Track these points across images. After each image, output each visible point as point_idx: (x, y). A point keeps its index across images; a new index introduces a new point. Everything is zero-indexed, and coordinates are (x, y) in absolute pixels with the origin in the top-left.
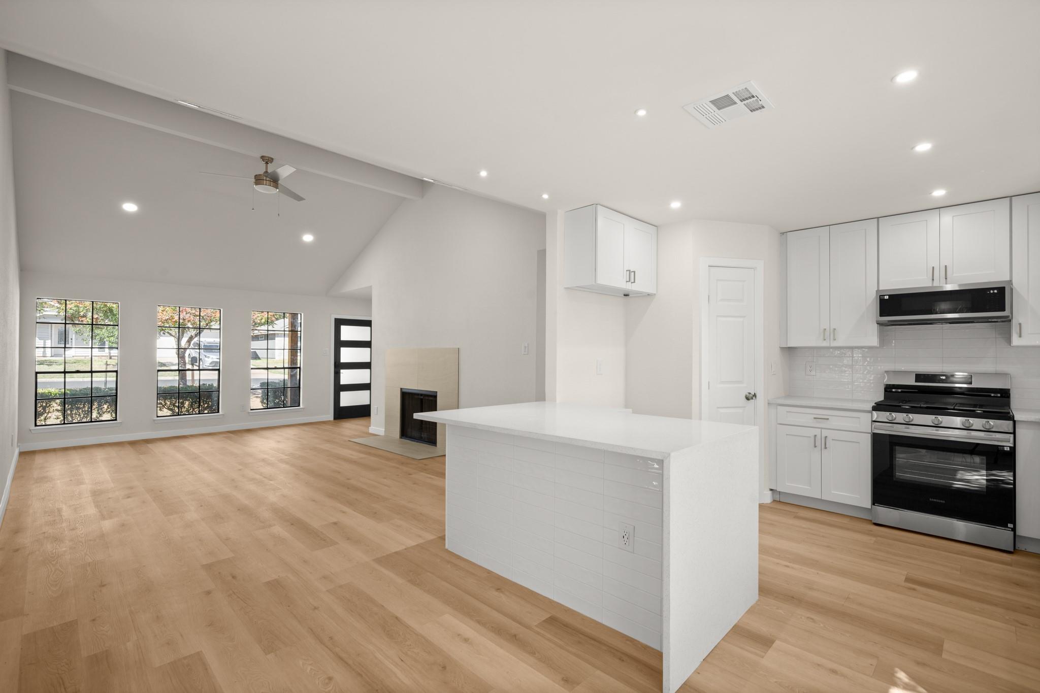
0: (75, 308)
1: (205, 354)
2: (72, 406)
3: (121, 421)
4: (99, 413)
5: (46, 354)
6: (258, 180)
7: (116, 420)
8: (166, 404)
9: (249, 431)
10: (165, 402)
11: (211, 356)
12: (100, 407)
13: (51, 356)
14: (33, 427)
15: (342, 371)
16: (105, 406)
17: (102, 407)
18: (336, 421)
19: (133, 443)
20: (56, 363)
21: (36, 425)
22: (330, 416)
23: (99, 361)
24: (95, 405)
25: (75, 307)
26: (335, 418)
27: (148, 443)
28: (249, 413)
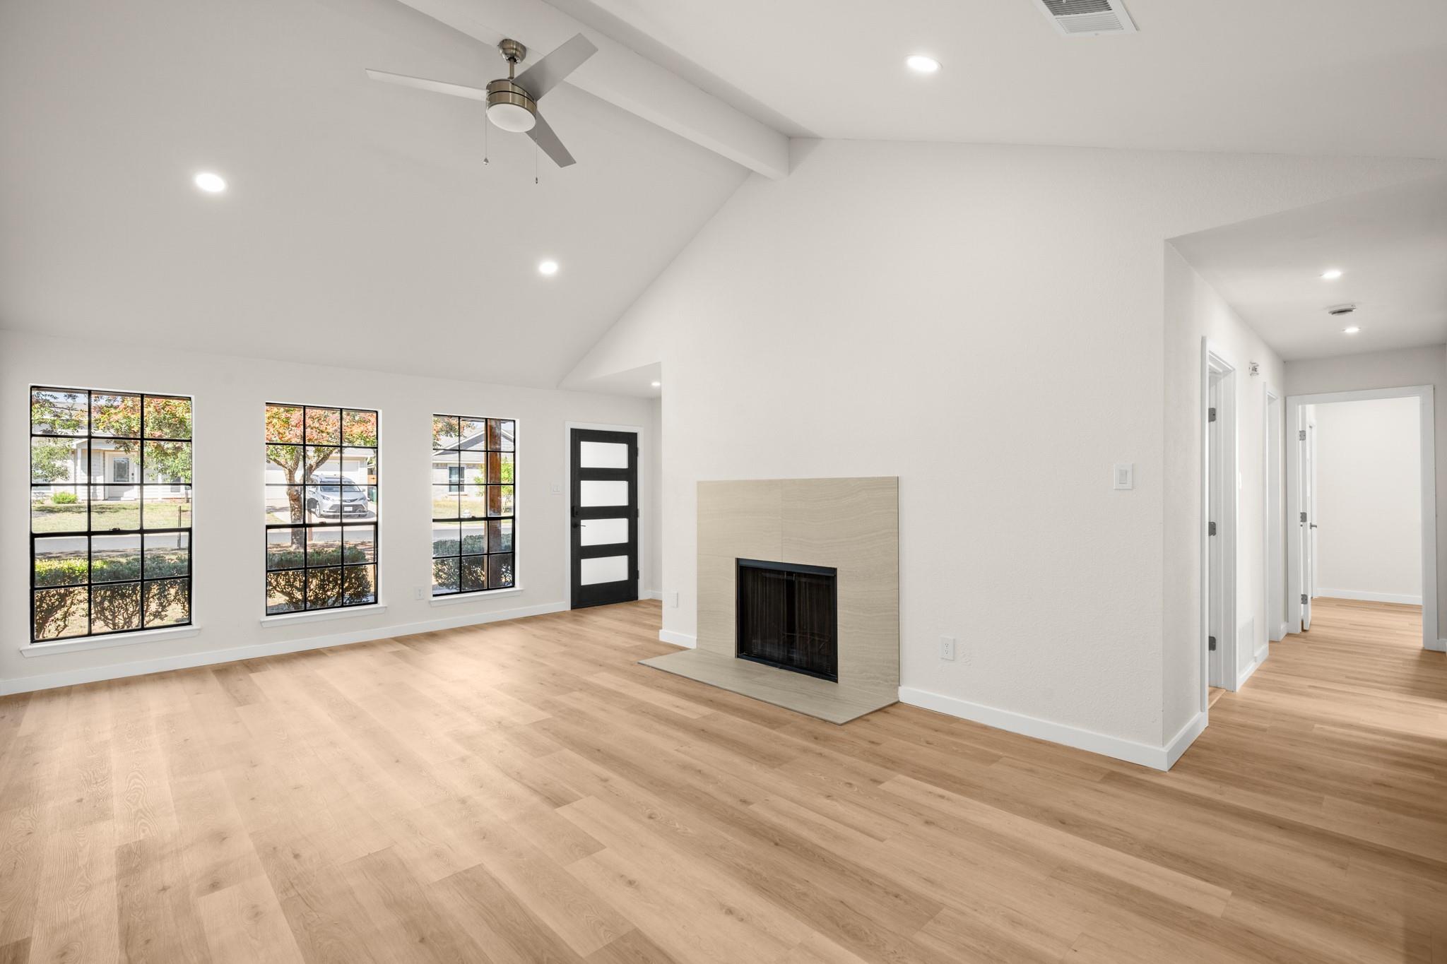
0: (125, 420)
1: (324, 494)
2: (113, 592)
3: (199, 627)
4: (161, 604)
5: (97, 496)
6: (496, 93)
7: (190, 624)
8: (278, 584)
9: (433, 636)
10: (276, 580)
11: (331, 497)
12: (162, 594)
13: (105, 500)
14: (26, 644)
15: (583, 522)
16: (173, 591)
17: (166, 593)
18: (576, 612)
19: (222, 670)
20: (110, 509)
21: (33, 641)
22: (565, 604)
23: (171, 506)
24: (155, 589)
25: (125, 418)
26: (573, 607)
27: (252, 671)
28: (430, 602)
